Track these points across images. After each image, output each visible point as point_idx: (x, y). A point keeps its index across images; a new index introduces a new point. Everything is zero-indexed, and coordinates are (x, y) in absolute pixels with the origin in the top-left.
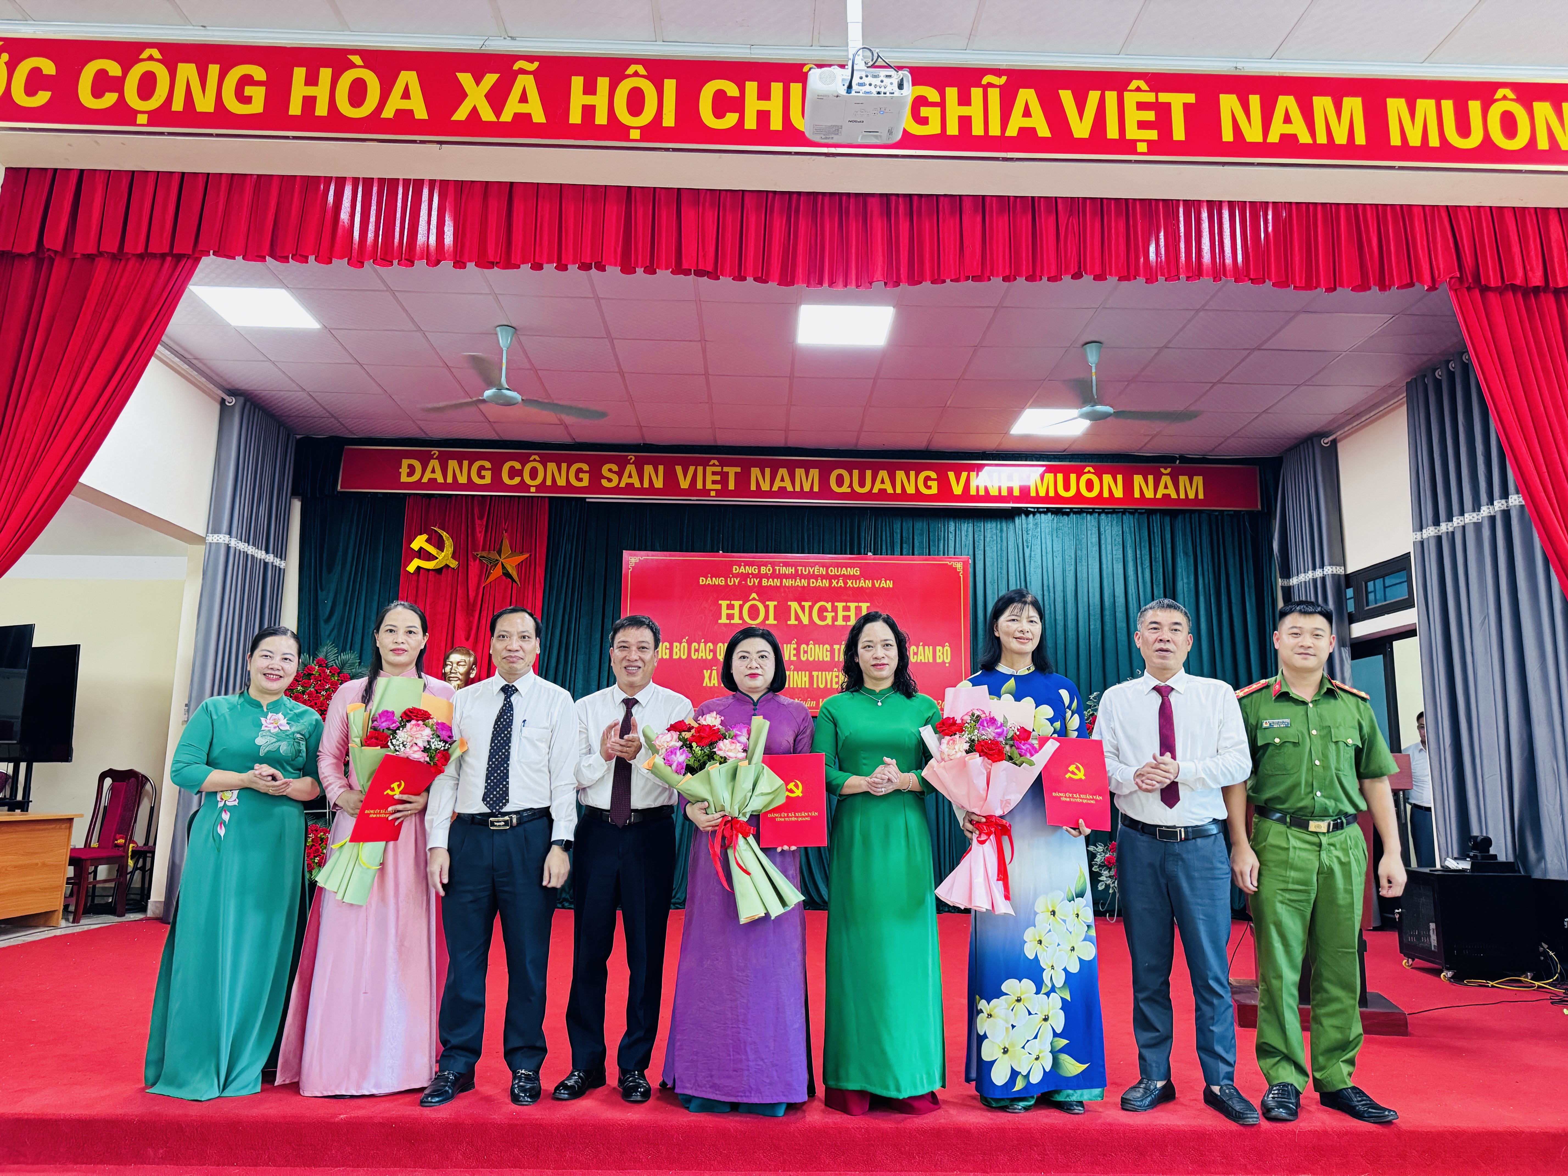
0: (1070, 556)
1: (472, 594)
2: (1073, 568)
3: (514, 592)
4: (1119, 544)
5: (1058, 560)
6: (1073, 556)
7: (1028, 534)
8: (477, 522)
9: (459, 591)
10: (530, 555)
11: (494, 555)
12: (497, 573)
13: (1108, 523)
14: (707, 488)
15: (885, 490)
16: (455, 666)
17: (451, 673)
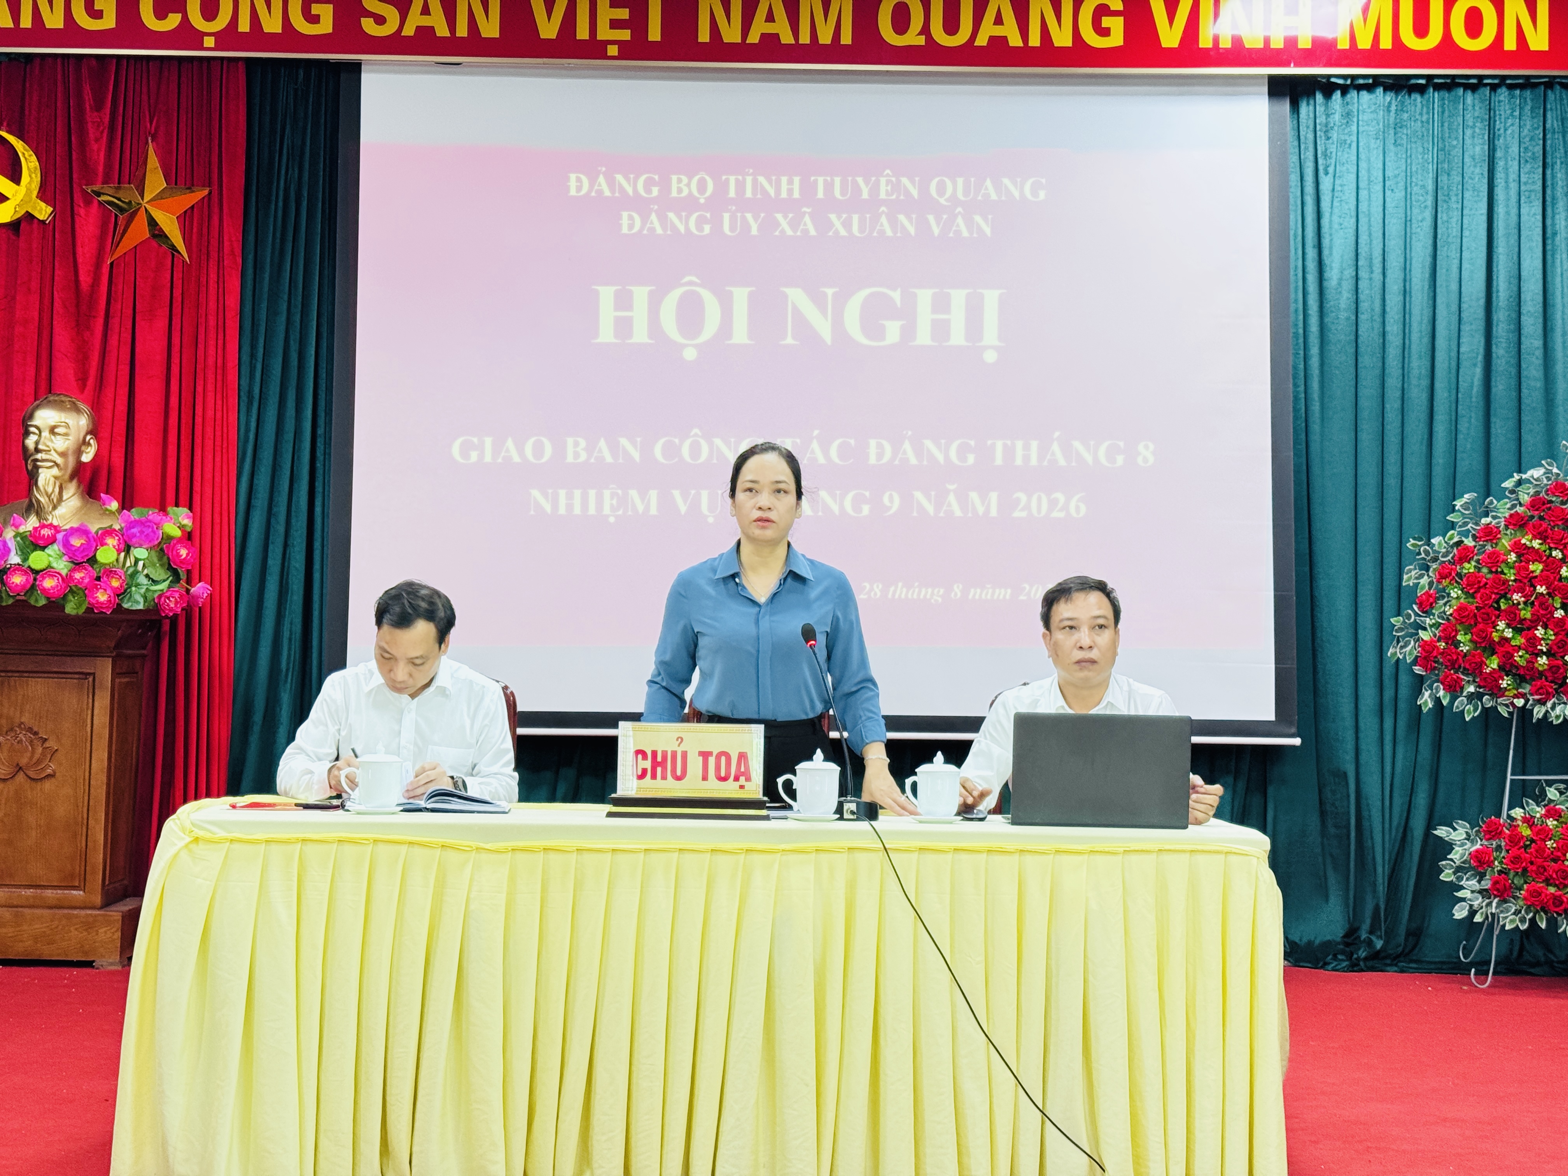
0: (1423, 187)
1: (85, 279)
2: (1428, 214)
3: (178, 275)
4: (1534, 158)
5: (1395, 198)
6: (1430, 187)
7: (1328, 138)
8: (91, 116)
9: (57, 272)
10: (210, 193)
11: (129, 194)
12: (139, 232)
13: (1513, 110)
14: (601, 36)
15: (1005, 39)
16: (46, 434)
17: (37, 450)
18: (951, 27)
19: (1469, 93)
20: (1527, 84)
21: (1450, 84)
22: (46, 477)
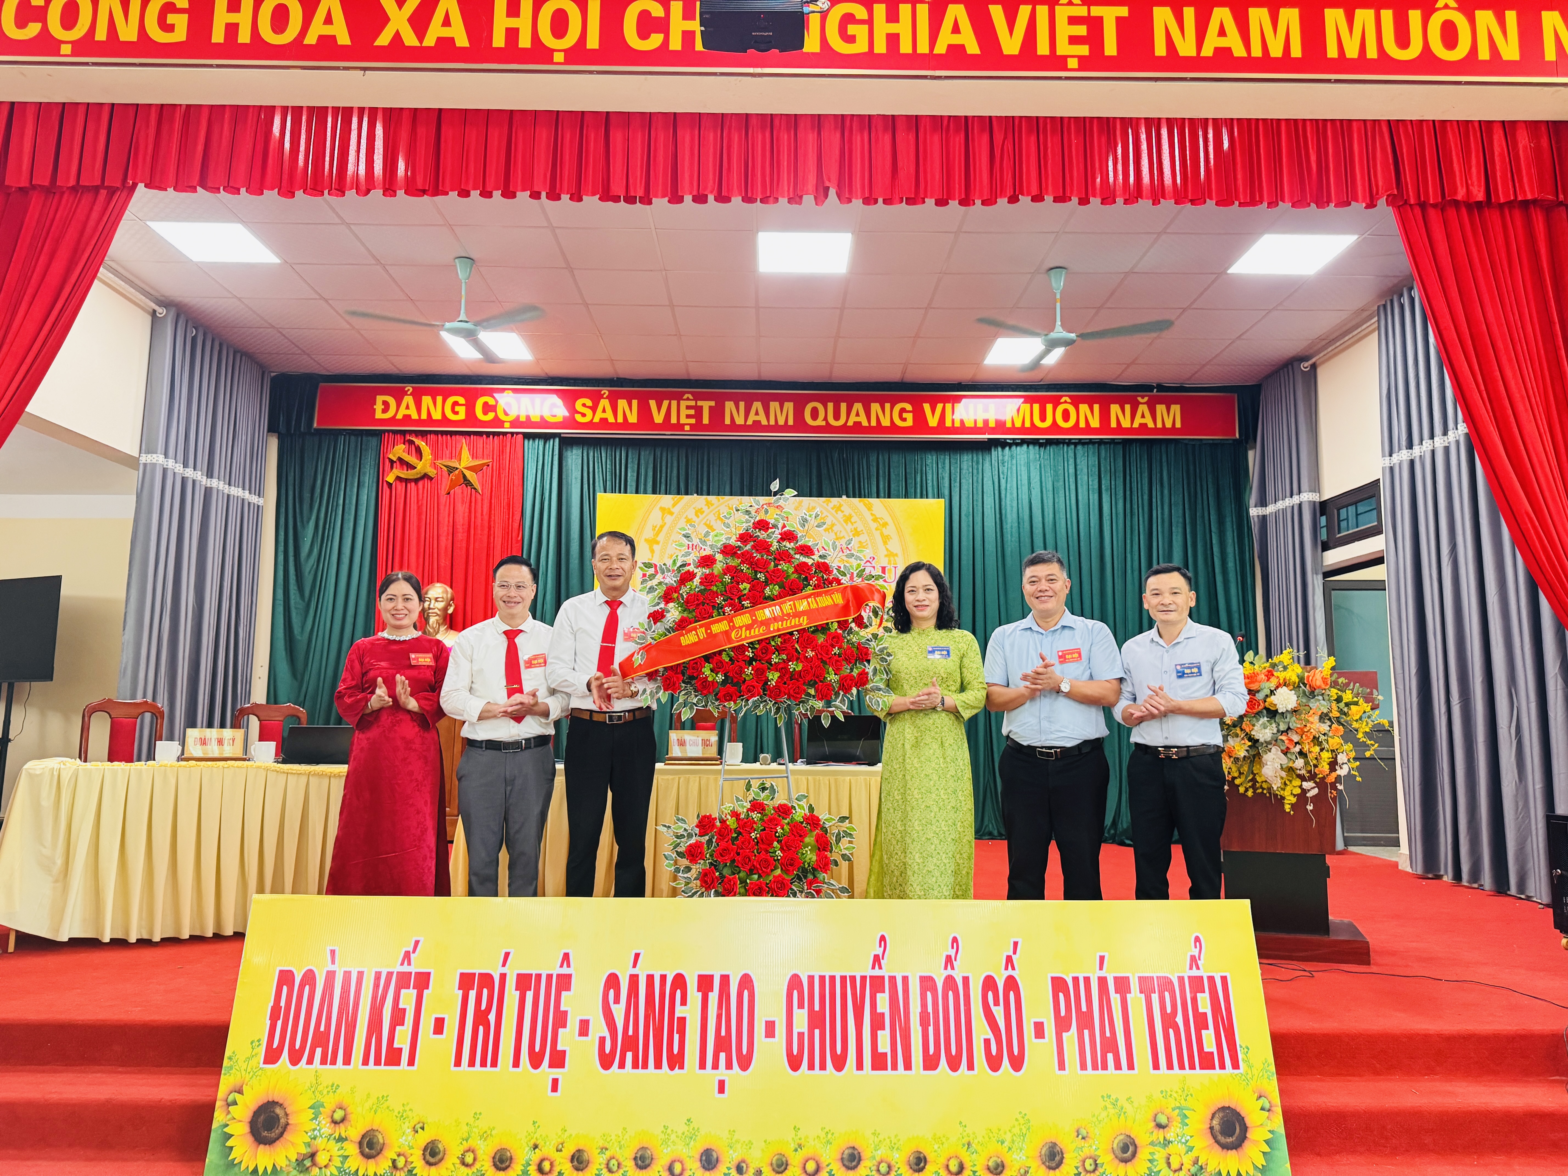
0: (1048, 487)
2: (1051, 501)
4: (1095, 475)
5: (1035, 492)
6: (1051, 487)
7: (1004, 466)
13: (1084, 454)
14: (682, 422)
15: (860, 423)
16: (433, 601)
17: (429, 609)
18: (837, 417)
19: (1065, 446)
20: (1091, 442)
21: (1057, 442)
22: (433, 620)
